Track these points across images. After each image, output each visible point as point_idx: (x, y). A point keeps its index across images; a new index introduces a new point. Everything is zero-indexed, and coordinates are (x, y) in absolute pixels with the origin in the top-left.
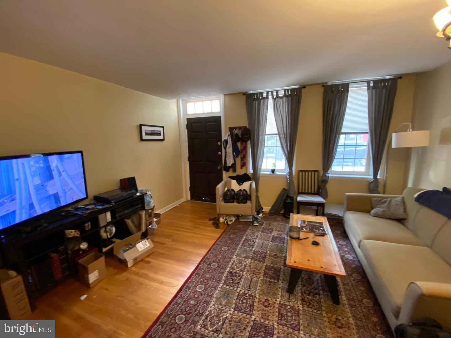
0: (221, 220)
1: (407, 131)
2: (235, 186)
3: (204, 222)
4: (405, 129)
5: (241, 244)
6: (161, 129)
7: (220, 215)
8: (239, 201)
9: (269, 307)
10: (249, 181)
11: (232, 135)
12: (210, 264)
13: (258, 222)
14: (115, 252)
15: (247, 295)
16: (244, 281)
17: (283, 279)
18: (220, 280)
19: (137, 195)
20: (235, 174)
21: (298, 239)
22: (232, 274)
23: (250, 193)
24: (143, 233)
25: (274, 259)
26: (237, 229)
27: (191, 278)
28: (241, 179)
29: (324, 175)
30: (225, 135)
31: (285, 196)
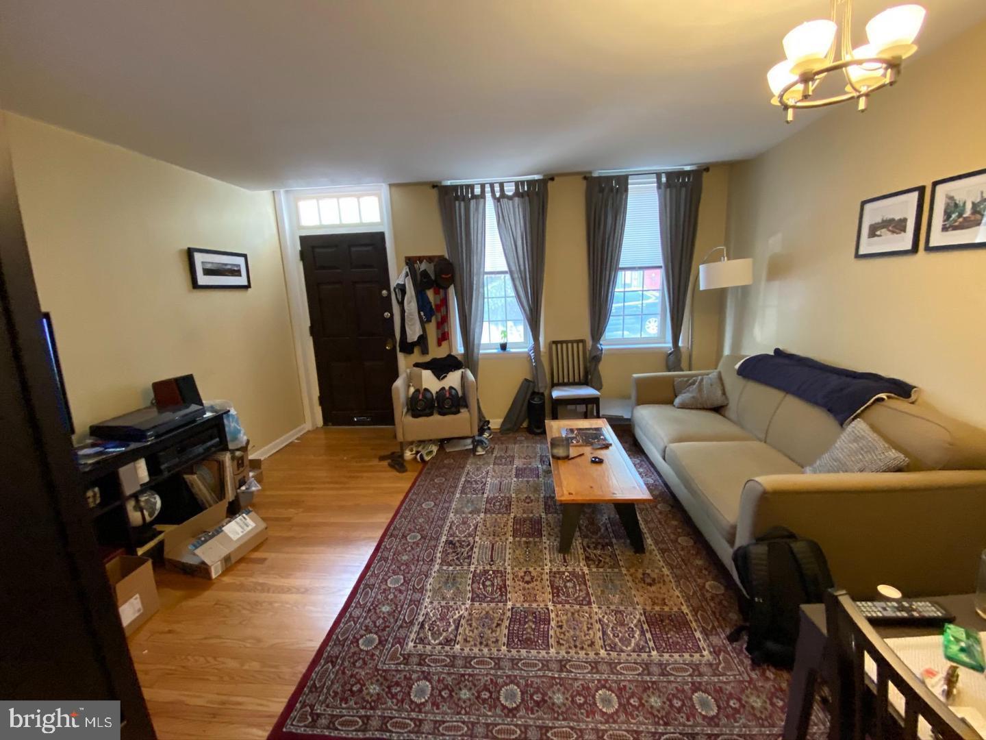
0: (408, 455)
1: (720, 260)
2: (429, 381)
3: (371, 464)
4: (716, 258)
5: (459, 491)
6: (241, 261)
7: (403, 446)
8: (445, 411)
9: (533, 581)
10: (459, 369)
11: (413, 273)
12: (404, 536)
13: (484, 449)
14: (169, 554)
15: (491, 572)
16: (479, 552)
17: (549, 534)
18: (432, 559)
19: (205, 416)
20: (427, 358)
21: (567, 458)
22: (454, 544)
23: (464, 393)
24: (231, 504)
25: (527, 505)
26: (444, 467)
27: (372, 569)
28: (441, 367)
29: (594, 346)
30: (398, 275)
31: (530, 393)
